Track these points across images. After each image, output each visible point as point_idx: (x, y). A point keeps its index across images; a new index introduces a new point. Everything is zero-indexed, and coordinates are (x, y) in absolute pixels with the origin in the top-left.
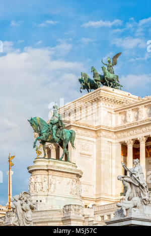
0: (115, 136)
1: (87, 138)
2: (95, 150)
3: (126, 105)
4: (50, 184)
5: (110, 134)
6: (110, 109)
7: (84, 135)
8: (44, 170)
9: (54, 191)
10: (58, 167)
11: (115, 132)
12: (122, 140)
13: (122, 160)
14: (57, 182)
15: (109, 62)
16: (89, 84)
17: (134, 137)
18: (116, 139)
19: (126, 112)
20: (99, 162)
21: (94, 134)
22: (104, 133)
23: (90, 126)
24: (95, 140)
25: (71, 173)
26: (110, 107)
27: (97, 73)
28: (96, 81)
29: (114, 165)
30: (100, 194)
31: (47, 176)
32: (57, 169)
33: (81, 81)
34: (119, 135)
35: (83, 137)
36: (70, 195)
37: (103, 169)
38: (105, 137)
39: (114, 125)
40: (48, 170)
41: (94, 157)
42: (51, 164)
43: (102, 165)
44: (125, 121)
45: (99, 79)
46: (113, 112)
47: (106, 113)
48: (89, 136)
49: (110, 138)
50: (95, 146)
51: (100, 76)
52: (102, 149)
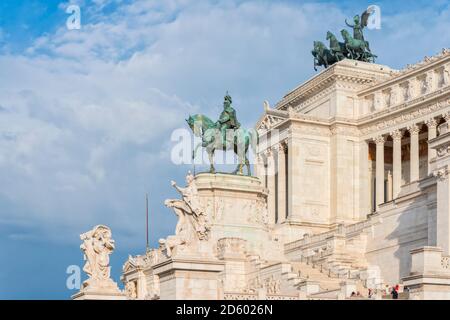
0: (358, 132)
1: (315, 137)
2: (329, 154)
3: (373, 84)
4: (215, 209)
5: (352, 130)
6: (351, 92)
7: (311, 133)
8: (207, 189)
9: (222, 219)
10: (228, 185)
11: (358, 126)
12: (368, 137)
13: (370, 166)
14: (228, 205)
15: (357, 22)
16: (325, 58)
17: (385, 132)
18: (360, 136)
19: (373, 95)
20: (334, 170)
21: (327, 131)
22: (341, 128)
23: (321, 120)
24: (328, 139)
25: (249, 192)
26: (351, 89)
27: (336, 41)
28: (335, 52)
29: (357, 175)
30: (336, 218)
31: (212, 198)
32: (226, 188)
33: (314, 54)
34: (364, 130)
35: (309, 137)
36: (246, 222)
37: (339, 181)
38: (343, 133)
39: (357, 116)
40: (213, 190)
41: (328, 163)
42: (219, 180)
43: (338, 175)
44: (373, 108)
45: (338, 48)
46: (355, 96)
47: (344, 98)
48: (319, 134)
49: (351, 134)
50: (329, 148)
51: (340, 44)
52: (339, 152)
